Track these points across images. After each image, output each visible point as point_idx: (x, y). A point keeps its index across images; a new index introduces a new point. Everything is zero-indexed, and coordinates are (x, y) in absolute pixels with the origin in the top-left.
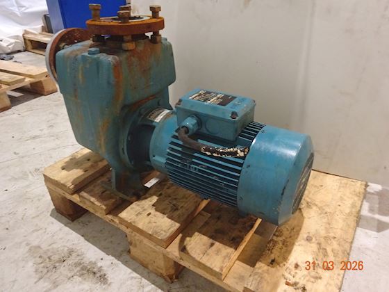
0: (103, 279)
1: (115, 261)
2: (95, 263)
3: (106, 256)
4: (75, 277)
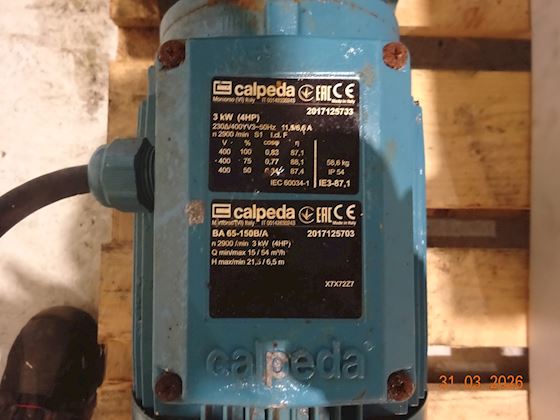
0: (95, 101)
4: (71, 56)
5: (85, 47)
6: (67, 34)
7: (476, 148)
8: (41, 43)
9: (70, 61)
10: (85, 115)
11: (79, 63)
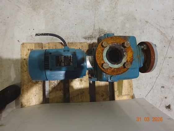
5: (94, 36)
6: (95, 33)
7: (78, 94)
8: (94, 29)
9: (91, 34)
10: (83, 37)
11: (91, 35)
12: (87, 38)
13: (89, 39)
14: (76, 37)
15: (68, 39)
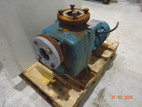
0: (103, 90)
1: (96, 87)
2: (98, 94)
3: (94, 91)
4: (104, 99)
8: (108, 104)
10: (106, 89)
12: (102, 92)
13: (100, 93)
14: (108, 84)
15: (110, 77)
